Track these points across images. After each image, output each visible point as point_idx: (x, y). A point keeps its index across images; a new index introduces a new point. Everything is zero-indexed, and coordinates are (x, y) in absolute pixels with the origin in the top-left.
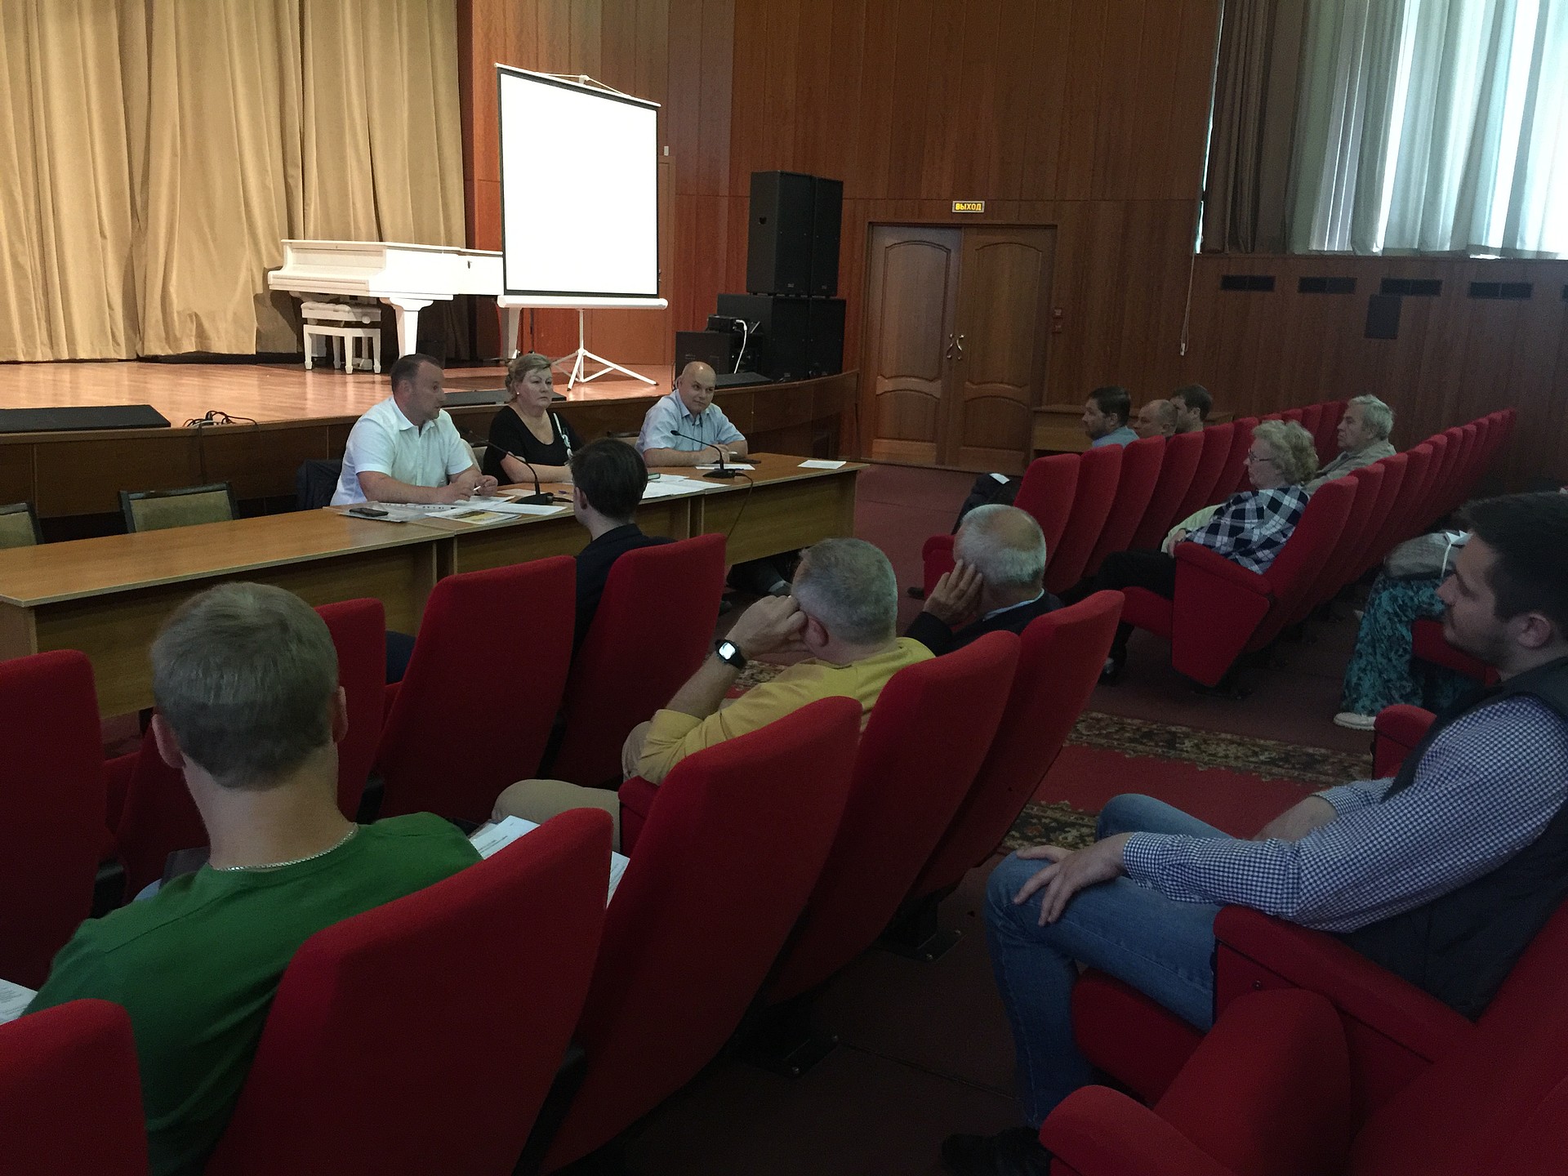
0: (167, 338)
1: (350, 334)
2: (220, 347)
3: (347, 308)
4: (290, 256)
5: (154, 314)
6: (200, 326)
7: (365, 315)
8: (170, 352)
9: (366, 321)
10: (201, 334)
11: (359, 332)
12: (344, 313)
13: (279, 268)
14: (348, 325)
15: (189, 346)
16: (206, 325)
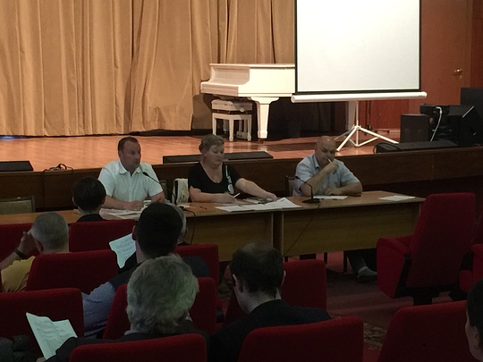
0: (143, 122)
1: (232, 118)
2: (171, 126)
3: (230, 103)
4: (213, 73)
5: (137, 109)
6: (160, 114)
7: (242, 107)
8: (144, 130)
9: (242, 110)
10: (161, 120)
11: (238, 117)
12: (230, 106)
13: (207, 81)
14: (233, 113)
15: (154, 126)
16: (164, 114)
